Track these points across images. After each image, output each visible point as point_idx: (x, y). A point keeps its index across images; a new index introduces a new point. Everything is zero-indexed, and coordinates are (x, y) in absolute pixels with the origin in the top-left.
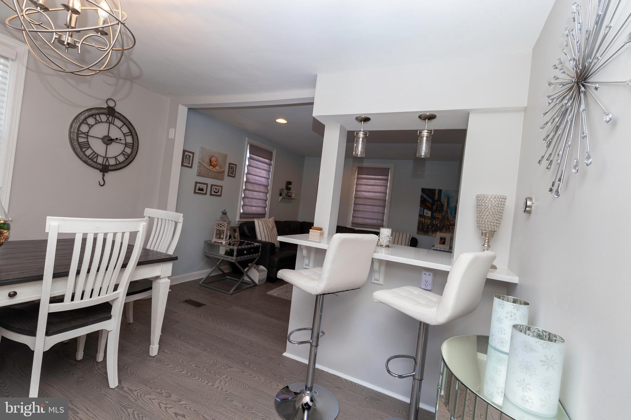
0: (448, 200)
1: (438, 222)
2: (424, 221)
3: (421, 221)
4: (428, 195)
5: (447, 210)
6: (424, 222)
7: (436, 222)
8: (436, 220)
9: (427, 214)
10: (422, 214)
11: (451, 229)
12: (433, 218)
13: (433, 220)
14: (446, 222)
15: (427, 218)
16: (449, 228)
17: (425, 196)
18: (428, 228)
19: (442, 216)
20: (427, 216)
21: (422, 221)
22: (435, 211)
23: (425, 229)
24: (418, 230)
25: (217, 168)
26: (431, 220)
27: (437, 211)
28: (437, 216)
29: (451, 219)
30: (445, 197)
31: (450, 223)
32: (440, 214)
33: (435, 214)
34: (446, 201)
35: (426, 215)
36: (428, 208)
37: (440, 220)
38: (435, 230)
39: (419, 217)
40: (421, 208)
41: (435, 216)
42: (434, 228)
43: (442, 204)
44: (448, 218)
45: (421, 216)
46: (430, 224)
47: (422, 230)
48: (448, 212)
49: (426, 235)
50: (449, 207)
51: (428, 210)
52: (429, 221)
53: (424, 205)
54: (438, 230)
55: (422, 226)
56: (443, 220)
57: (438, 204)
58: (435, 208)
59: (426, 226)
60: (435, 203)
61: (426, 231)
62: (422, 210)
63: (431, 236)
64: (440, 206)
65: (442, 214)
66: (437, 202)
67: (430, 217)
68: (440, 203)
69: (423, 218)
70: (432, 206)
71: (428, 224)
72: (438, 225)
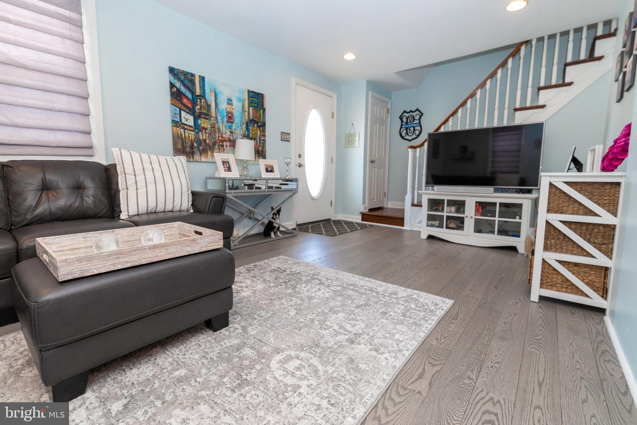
0: (216, 96)
1: (206, 136)
2: (184, 134)
3: (178, 134)
4: (182, 82)
5: (216, 115)
6: (183, 136)
7: (203, 137)
8: (202, 132)
9: (187, 120)
10: (179, 120)
11: (225, 147)
12: (197, 128)
13: (198, 133)
14: (217, 135)
15: (188, 128)
16: (222, 146)
17: (178, 84)
18: (192, 147)
19: (211, 125)
20: (187, 125)
21: (181, 133)
22: (199, 116)
23: (188, 150)
24: (175, 152)
26: (194, 133)
27: (203, 116)
28: (203, 125)
29: (224, 132)
30: (211, 91)
31: (222, 137)
32: (208, 121)
33: (199, 121)
34: (213, 98)
35: (186, 123)
36: (186, 110)
37: (208, 132)
38: (203, 150)
39: (173, 126)
40: (175, 107)
41: (200, 126)
42: (202, 148)
43: (208, 104)
44: (219, 129)
45: (177, 123)
46: (195, 140)
47: (183, 152)
48: (219, 119)
49: (191, 160)
50: (218, 110)
51: (187, 114)
52: (192, 134)
53: (180, 102)
54: (208, 150)
55: (183, 143)
56: (213, 131)
57: (202, 103)
58: (198, 111)
59: (189, 144)
60: (197, 101)
61: (190, 152)
62: (176, 112)
63: (200, 161)
64: (206, 108)
65: (210, 121)
66: (200, 99)
67: (193, 126)
68: (204, 101)
69: (182, 128)
70: (193, 107)
71: (191, 139)
72: (207, 142)
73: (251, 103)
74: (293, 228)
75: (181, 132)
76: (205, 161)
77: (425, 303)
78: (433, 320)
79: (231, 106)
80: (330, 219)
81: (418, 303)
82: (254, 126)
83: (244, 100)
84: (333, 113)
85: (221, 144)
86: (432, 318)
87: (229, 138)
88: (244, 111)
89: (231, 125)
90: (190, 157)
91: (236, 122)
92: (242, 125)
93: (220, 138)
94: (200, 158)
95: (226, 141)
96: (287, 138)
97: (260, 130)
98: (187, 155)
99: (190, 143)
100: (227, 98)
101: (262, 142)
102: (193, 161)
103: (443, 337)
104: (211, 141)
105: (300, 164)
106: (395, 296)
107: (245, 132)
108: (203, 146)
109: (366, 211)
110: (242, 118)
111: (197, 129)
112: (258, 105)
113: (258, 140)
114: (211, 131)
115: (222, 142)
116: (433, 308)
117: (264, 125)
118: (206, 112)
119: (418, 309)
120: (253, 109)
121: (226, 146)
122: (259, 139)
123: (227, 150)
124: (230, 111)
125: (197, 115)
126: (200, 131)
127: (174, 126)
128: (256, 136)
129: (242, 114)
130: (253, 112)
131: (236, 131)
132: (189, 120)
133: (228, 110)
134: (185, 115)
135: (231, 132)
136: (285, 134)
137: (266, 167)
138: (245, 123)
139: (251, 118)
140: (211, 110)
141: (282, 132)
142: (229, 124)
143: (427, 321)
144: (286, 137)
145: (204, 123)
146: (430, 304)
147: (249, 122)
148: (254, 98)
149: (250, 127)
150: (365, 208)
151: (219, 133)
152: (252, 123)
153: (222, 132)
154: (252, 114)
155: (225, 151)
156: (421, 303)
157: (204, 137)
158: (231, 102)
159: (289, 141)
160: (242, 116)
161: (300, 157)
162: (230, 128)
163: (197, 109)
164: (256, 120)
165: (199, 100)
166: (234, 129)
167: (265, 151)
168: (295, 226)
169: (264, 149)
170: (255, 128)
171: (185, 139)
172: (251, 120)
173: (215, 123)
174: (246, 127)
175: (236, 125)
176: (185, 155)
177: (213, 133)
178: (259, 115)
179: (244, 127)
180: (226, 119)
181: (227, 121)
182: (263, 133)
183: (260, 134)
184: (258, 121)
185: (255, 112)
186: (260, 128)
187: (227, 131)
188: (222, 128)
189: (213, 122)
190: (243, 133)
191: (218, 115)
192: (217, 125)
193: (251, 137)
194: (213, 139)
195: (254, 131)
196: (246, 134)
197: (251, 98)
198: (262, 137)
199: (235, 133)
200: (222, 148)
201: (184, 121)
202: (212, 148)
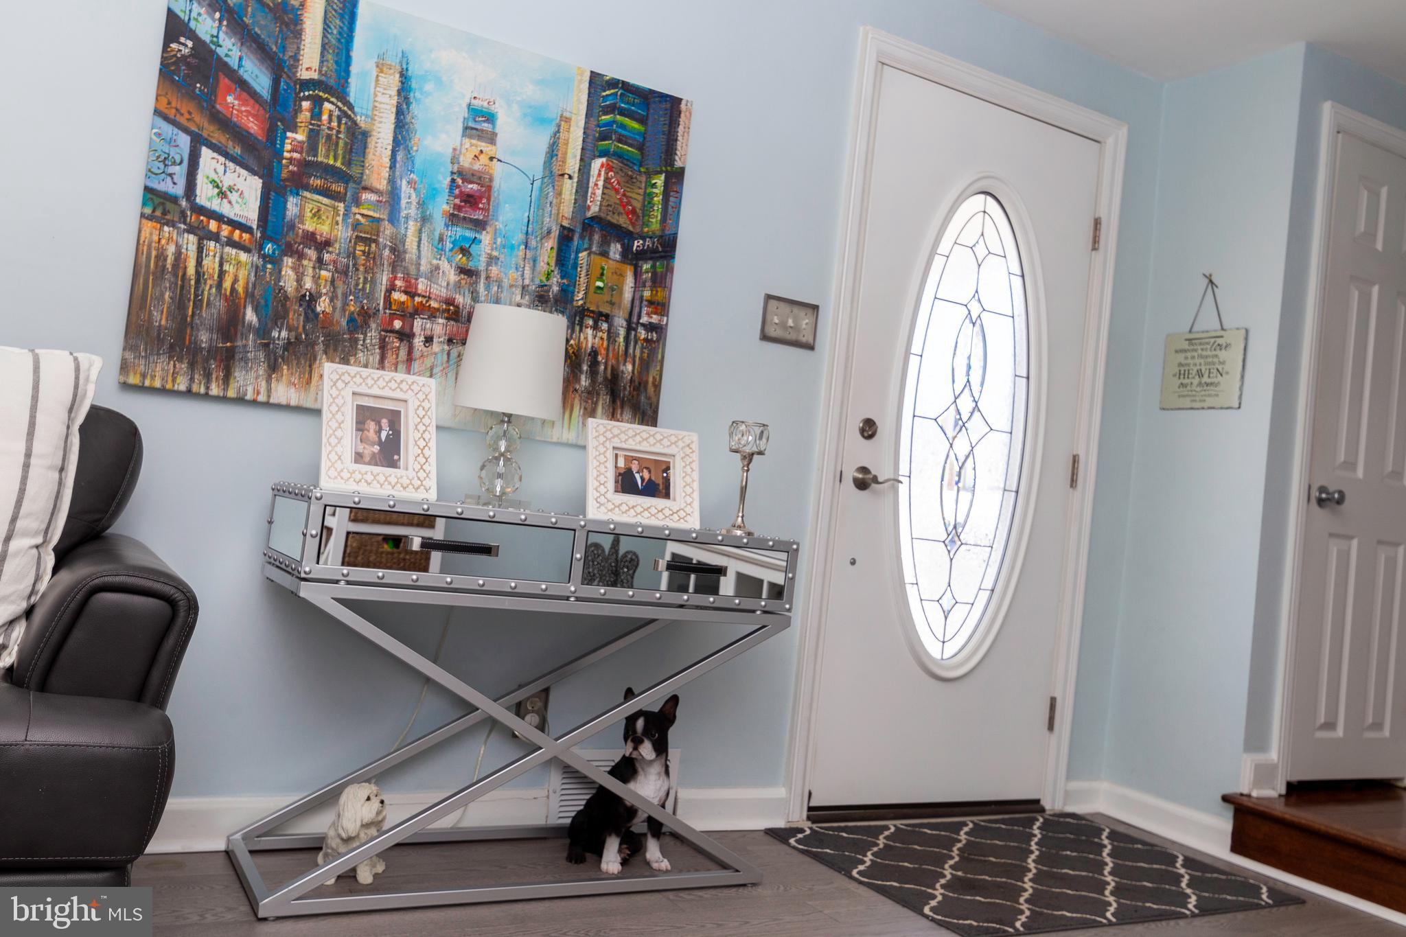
0: (404, 92)
1: (316, 279)
2: (199, 263)
3: (161, 256)
4: (233, 18)
5: (392, 181)
6: (191, 271)
7: (299, 280)
8: (301, 256)
9: (222, 195)
11: (418, 342)
12: (276, 235)
13: (276, 261)
14: (384, 279)
15: (225, 231)
16: (406, 336)
17: (206, 25)
18: (230, 326)
19: (356, 226)
20: (220, 218)
21: (178, 254)
22: (298, 183)
23: (204, 337)
24: (129, 346)
26: (254, 259)
27: (316, 182)
28: (309, 226)
29: (424, 268)
30: (381, 67)
31: (411, 293)
32: (341, 206)
33: (292, 205)
34: (387, 101)
35: (215, 205)
36: (230, 144)
37: (335, 262)
38: (288, 345)
39: (142, 216)
40: (168, 129)
41: (292, 226)
42: (284, 334)
43: (355, 123)
44: (397, 251)
45: (169, 206)
46: (249, 295)
47: (172, 347)
48: (403, 202)
49: (215, 390)
50: (410, 158)
51: (231, 165)
52: (239, 262)
53: (201, 108)
54: (320, 348)
55: (180, 303)
56: (361, 260)
57: (325, 117)
58: (296, 155)
59: (214, 310)
60: (299, 110)
61: (213, 352)
62: (173, 152)
63: (262, 398)
64: (341, 143)
65: (354, 210)
66: (318, 102)
67: (255, 227)
68: (337, 113)
69: (189, 232)
70: (273, 135)
71: (233, 289)
72: (319, 309)
73: (604, 137)
74: (780, 823)
75: (179, 247)
76: (293, 403)
79: (483, 145)
80: (1037, 801)
82: (604, 254)
83: (566, 120)
84: (1097, 223)
85: (397, 324)
87: (450, 302)
88: (553, 172)
89: (470, 234)
90: (208, 376)
91: (499, 225)
92: (533, 243)
93: (396, 296)
94: (264, 384)
95: (433, 314)
96: (796, 328)
97: (637, 275)
98: (192, 365)
99: (220, 305)
100: (469, 105)
101: (642, 334)
102: (223, 399)
104: (345, 304)
105: (864, 470)
107: (548, 276)
108: (290, 329)
109: (1271, 792)
110: (541, 207)
111: (271, 239)
112: (641, 148)
113: (620, 322)
114: (351, 255)
115: (409, 315)
117: (665, 248)
118: (338, 164)
120: (610, 168)
121: (429, 340)
122: (629, 321)
123: (428, 362)
124: (477, 167)
125: (284, 175)
126: (289, 250)
127: (150, 218)
128: (612, 303)
129: (541, 189)
130: (607, 180)
131: (494, 270)
132: (233, 197)
133: (466, 161)
134: (221, 169)
135: (467, 272)
136: (785, 308)
137: (621, 463)
138: (555, 234)
139: (594, 209)
140: (370, 156)
141: (769, 297)
142: (460, 232)
144: (790, 323)
145: (317, 214)
147: (578, 230)
148: (623, 113)
149: (583, 255)
150: (1263, 773)
151: (394, 271)
152: (596, 237)
153: (413, 270)
154: (599, 192)
155: (416, 365)
157: (308, 284)
158: (486, 126)
159: (811, 347)
160: (543, 195)
161: (870, 437)
162: (464, 251)
163: (288, 147)
164: (623, 221)
165: (306, 104)
166: (483, 259)
167: (657, 387)
168: (797, 816)
169: (653, 373)
170: (611, 262)
171: (198, 281)
172: (592, 218)
173: (379, 220)
174: (555, 251)
175: (499, 240)
176: (180, 360)
177: (362, 268)
178: (640, 198)
179: (547, 251)
180: (446, 207)
181: (453, 215)
182: (657, 291)
183: (637, 296)
184: (631, 228)
185: (618, 183)
186: (641, 267)
187: (445, 265)
188: (419, 246)
189: (371, 213)
190: (537, 282)
191: (404, 182)
192: (387, 232)
193: (578, 307)
194: (357, 298)
195: (602, 274)
196: (551, 286)
197: (605, 115)
198: (645, 310)
199: (488, 278)
200: (398, 348)
201: (210, 199)
202: (344, 340)
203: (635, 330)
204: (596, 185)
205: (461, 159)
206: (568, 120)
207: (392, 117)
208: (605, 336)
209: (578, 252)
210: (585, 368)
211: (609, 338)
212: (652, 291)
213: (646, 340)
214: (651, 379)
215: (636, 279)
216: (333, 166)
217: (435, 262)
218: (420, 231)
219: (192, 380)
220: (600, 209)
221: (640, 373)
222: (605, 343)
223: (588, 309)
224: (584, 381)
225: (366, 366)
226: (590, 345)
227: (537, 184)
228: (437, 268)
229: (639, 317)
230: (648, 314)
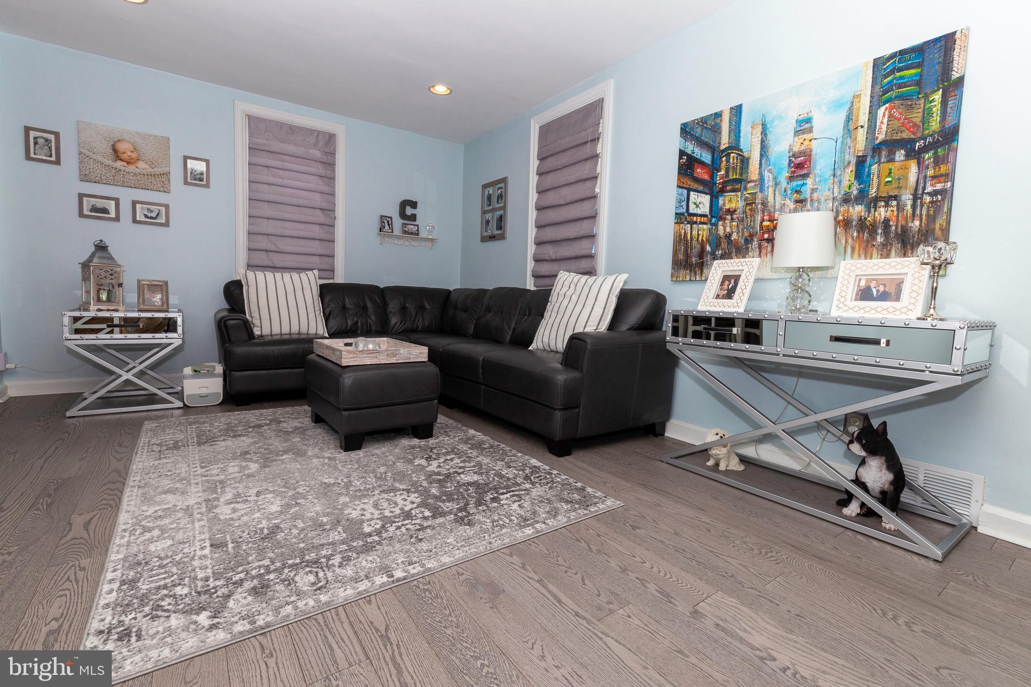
0: (764, 133)
1: (731, 227)
2: (691, 234)
3: (680, 235)
4: (699, 142)
5: (760, 173)
6: (689, 237)
8: (725, 219)
9: (698, 206)
12: (716, 214)
13: (716, 225)
14: (759, 218)
15: (699, 219)
16: (770, 240)
17: (690, 147)
18: (702, 254)
19: (746, 199)
20: (697, 215)
21: (685, 234)
22: (722, 191)
24: (673, 268)
25: (141, 165)
26: (709, 226)
27: (729, 188)
28: (727, 207)
29: (777, 206)
30: (754, 126)
31: (772, 220)
32: (739, 193)
33: (721, 200)
34: (757, 140)
35: (695, 211)
36: (699, 187)
37: (738, 217)
39: (675, 223)
40: (681, 190)
41: (721, 209)
43: (744, 156)
44: (764, 204)
45: (682, 217)
46: (708, 240)
47: (685, 266)
48: (766, 181)
49: (698, 278)
50: (768, 159)
51: (700, 194)
52: (704, 229)
53: (690, 178)
54: (734, 254)
55: (686, 250)
56: (749, 213)
57: (732, 160)
58: (721, 180)
60: (722, 162)
61: (697, 264)
62: (682, 197)
64: (739, 168)
65: (745, 193)
66: (728, 155)
67: (708, 213)
68: (736, 156)
69: (687, 224)
70: (712, 176)
71: (702, 240)
72: (732, 239)
73: (887, 91)
75: (685, 230)
77: (158, 617)
78: (110, 592)
79: (805, 136)
81: (177, 604)
82: (892, 160)
83: (857, 97)
85: (766, 236)
86: (115, 593)
88: (850, 130)
89: (801, 182)
90: (695, 274)
91: (817, 171)
92: (838, 173)
93: (766, 224)
97: (920, 163)
98: (691, 270)
99: (698, 247)
100: (797, 120)
101: (928, 199)
103: (72, 578)
104: (743, 234)
106: (248, 585)
107: (850, 187)
108: (722, 250)
110: (843, 152)
111: (714, 217)
112: (919, 84)
113: (907, 198)
114: (744, 212)
115: (772, 230)
116: (127, 619)
117: (946, 138)
118: (738, 177)
119: (165, 592)
120: (892, 108)
122: (915, 194)
124: (803, 148)
125: (717, 190)
126: (721, 218)
127: (677, 223)
128: (899, 188)
129: (842, 142)
130: (891, 116)
131: (815, 195)
132: (701, 206)
133: (797, 148)
134: (696, 197)
138: (854, 161)
139: (881, 137)
140: (750, 167)
142: (795, 183)
143: (123, 583)
145: (730, 201)
146: (144, 623)
147: (870, 153)
148: (901, 70)
149: (874, 167)
151: (763, 213)
152: (884, 153)
153: (772, 210)
154: (884, 127)
156: (168, 611)
157: (728, 230)
158: (806, 126)
160: (845, 145)
162: (797, 192)
163: (718, 179)
164: (905, 135)
165: (724, 159)
166: (809, 192)
169: (940, 221)
170: (896, 163)
171: (691, 240)
172: (880, 143)
173: (755, 193)
174: (854, 173)
175: (817, 179)
176: (687, 270)
177: (749, 216)
178: (920, 115)
179: (848, 175)
180: (787, 175)
181: (790, 177)
182: (940, 168)
183: (921, 177)
184: (913, 136)
185: (900, 114)
186: (924, 158)
187: (788, 202)
188: (774, 198)
189: (752, 192)
190: (843, 192)
191: (766, 171)
192: (760, 197)
193: (873, 198)
194: (747, 229)
195: (890, 173)
196: (852, 192)
197: (886, 78)
198: (928, 184)
199: (812, 200)
200: (767, 246)
201: (693, 210)
202: (744, 249)
203: (921, 198)
204: (882, 122)
205: (794, 148)
206: (859, 96)
207: (759, 146)
208: (895, 209)
209: (870, 166)
210: (880, 231)
211: (898, 210)
212: (935, 169)
213: (932, 202)
214: (937, 226)
215: (919, 167)
216: (736, 178)
217: (783, 202)
218: (775, 191)
219: (691, 276)
220: (886, 136)
221: (927, 225)
222: (895, 213)
223: (880, 197)
224: (880, 239)
225: (753, 257)
226: (883, 217)
227: (839, 141)
228: (784, 204)
229: (924, 188)
230: (932, 185)
